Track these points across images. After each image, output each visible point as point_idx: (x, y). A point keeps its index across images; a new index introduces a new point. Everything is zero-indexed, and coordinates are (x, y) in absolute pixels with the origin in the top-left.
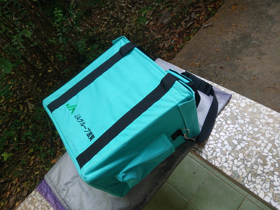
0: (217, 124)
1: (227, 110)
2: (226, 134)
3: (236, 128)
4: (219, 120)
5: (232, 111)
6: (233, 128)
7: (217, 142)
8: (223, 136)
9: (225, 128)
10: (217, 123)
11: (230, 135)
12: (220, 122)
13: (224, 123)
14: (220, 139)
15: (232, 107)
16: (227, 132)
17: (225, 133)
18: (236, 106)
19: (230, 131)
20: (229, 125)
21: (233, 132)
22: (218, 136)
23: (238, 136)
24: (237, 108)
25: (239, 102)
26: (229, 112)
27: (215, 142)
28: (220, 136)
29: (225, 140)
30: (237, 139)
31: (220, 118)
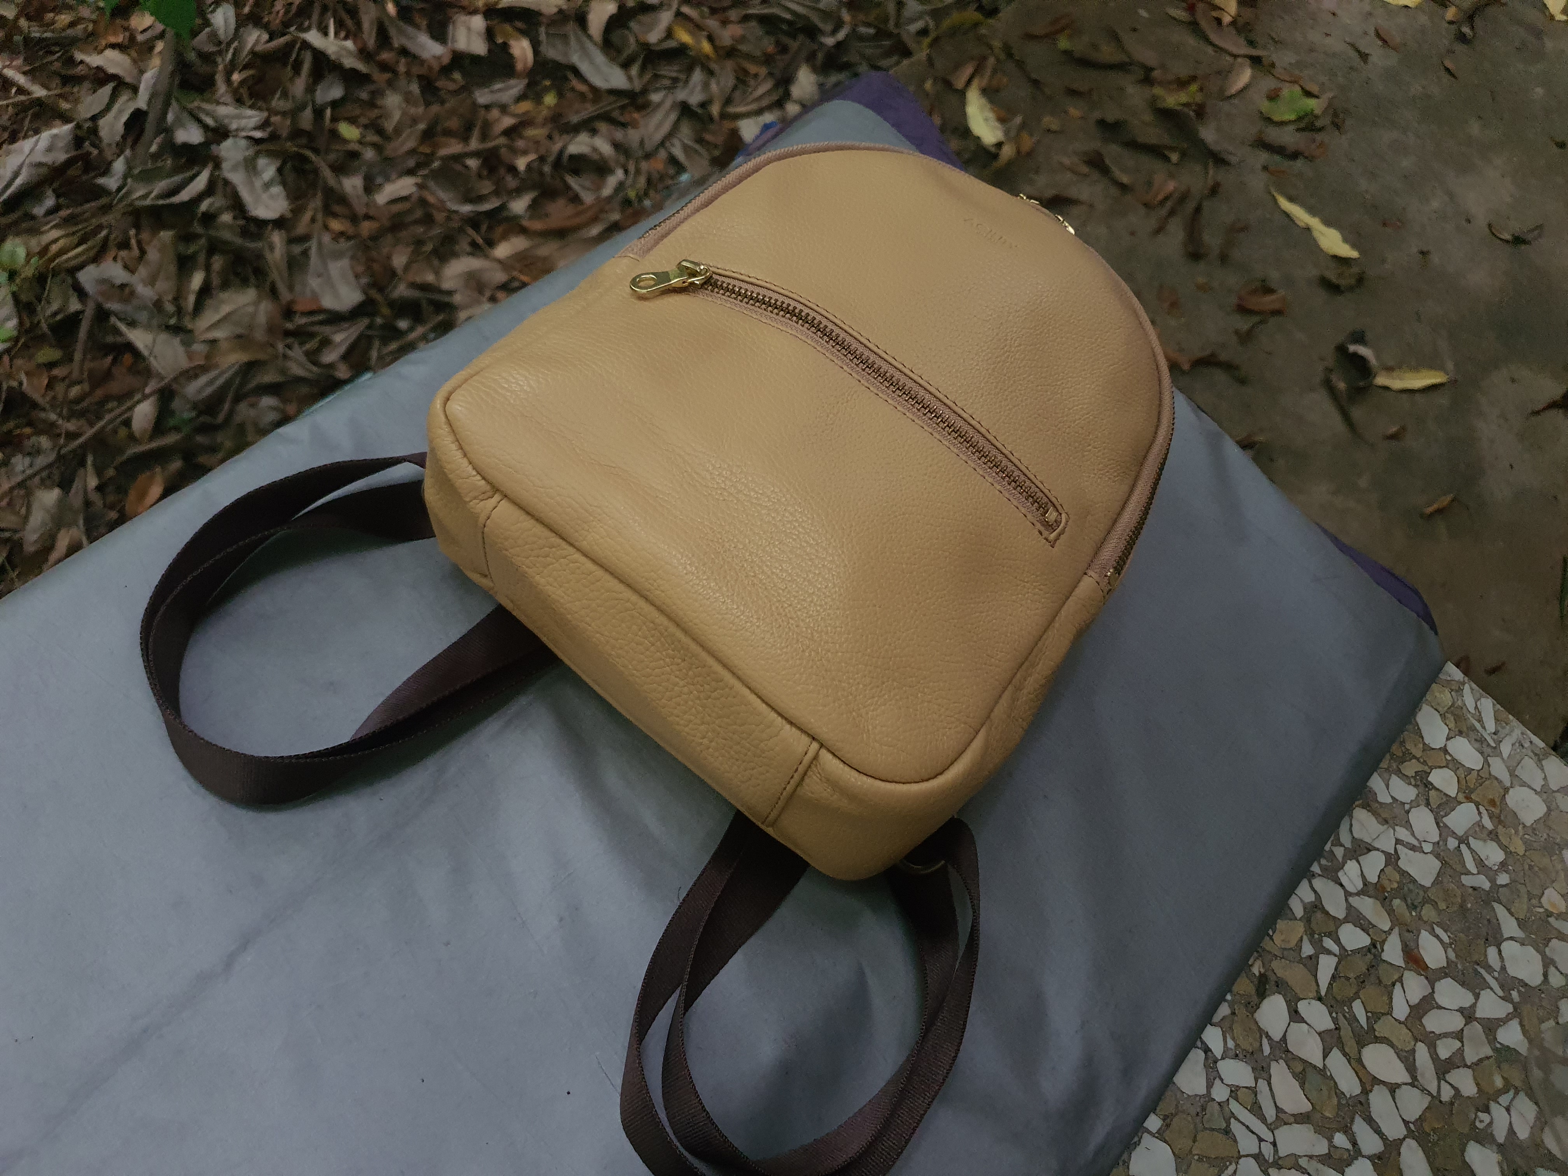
0: (1335, 948)
1: (1408, 825)
2: (1411, 1068)
3: (1491, 1027)
4: (1349, 907)
5: (1452, 843)
6: (1468, 1015)
7: (1340, 1139)
8: (1393, 1089)
9: (1401, 1011)
10: (1338, 941)
11: (1447, 1094)
12: (1364, 940)
13: (1393, 952)
14: (1370, 1121)
15: (1448, 804)
16: (1422, 1052)
17: (1408, 1060)
18: (1477, 805)
19: (1445, 1050)
20: (1432, 977)
21: (1471, 1056)
22: (1349, 1084)
23: (1508, 1110)
24: (1488, 823)
25: (1498, 769)
26: (1428, 848)
27: (1321, 1147)
28: (1369, 1082)
29: (1410, 1134)
30: (1501, 1136)
31: (1358, 894)
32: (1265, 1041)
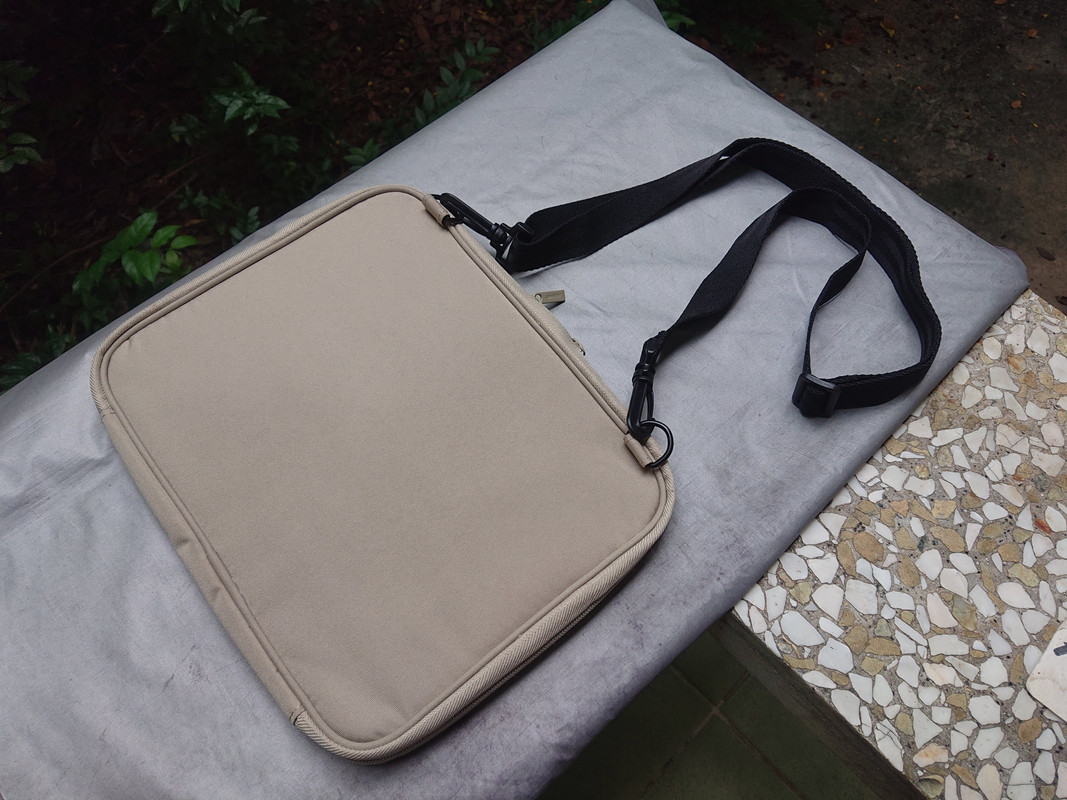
1: (1040, 436)
4: (992, 491)
9: (1029, 559)
10: (982, 514)
12: (1003, 513)
13: (1025, 521)
14: (1002, 633)
16: (1045, 588)
17: (1033, 593)
19: (1062, 587)
20: (1055, 537)
22: (986, 608)
26: (1054, 450)
27: (964, 649)
28: (1001, 606)
29: (1032, 642)
31: (998, 483)
32: (923, 580)
